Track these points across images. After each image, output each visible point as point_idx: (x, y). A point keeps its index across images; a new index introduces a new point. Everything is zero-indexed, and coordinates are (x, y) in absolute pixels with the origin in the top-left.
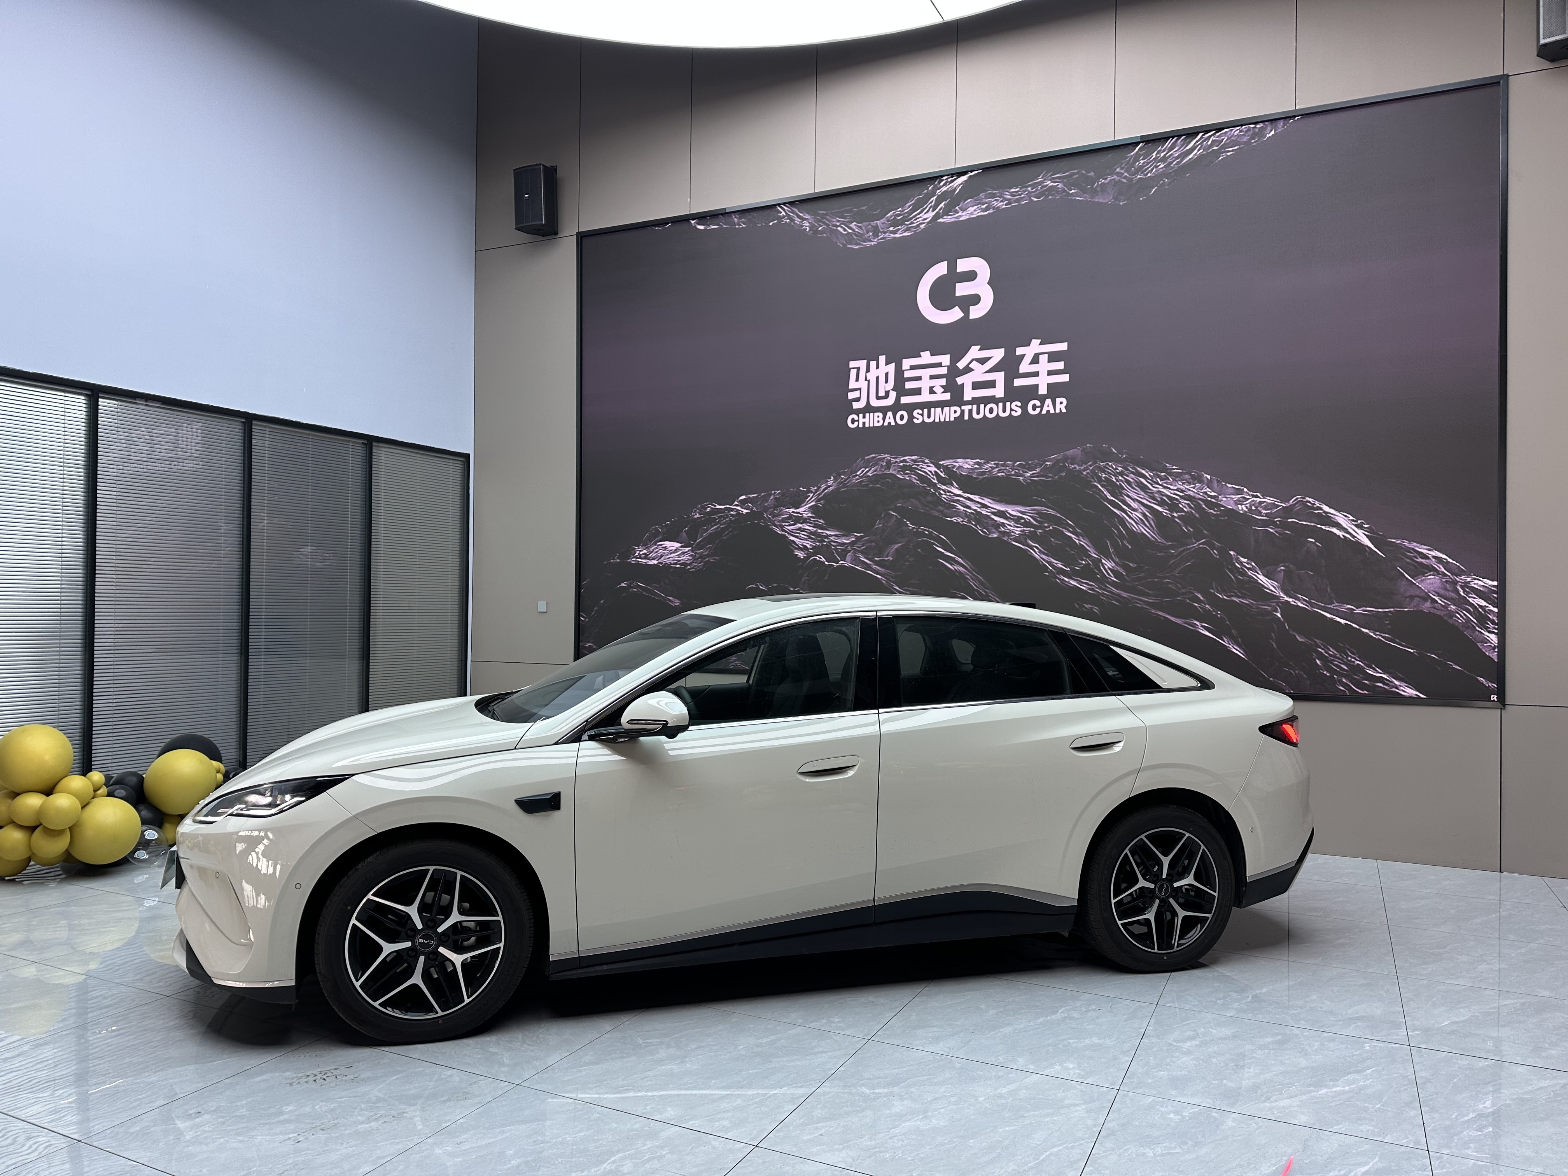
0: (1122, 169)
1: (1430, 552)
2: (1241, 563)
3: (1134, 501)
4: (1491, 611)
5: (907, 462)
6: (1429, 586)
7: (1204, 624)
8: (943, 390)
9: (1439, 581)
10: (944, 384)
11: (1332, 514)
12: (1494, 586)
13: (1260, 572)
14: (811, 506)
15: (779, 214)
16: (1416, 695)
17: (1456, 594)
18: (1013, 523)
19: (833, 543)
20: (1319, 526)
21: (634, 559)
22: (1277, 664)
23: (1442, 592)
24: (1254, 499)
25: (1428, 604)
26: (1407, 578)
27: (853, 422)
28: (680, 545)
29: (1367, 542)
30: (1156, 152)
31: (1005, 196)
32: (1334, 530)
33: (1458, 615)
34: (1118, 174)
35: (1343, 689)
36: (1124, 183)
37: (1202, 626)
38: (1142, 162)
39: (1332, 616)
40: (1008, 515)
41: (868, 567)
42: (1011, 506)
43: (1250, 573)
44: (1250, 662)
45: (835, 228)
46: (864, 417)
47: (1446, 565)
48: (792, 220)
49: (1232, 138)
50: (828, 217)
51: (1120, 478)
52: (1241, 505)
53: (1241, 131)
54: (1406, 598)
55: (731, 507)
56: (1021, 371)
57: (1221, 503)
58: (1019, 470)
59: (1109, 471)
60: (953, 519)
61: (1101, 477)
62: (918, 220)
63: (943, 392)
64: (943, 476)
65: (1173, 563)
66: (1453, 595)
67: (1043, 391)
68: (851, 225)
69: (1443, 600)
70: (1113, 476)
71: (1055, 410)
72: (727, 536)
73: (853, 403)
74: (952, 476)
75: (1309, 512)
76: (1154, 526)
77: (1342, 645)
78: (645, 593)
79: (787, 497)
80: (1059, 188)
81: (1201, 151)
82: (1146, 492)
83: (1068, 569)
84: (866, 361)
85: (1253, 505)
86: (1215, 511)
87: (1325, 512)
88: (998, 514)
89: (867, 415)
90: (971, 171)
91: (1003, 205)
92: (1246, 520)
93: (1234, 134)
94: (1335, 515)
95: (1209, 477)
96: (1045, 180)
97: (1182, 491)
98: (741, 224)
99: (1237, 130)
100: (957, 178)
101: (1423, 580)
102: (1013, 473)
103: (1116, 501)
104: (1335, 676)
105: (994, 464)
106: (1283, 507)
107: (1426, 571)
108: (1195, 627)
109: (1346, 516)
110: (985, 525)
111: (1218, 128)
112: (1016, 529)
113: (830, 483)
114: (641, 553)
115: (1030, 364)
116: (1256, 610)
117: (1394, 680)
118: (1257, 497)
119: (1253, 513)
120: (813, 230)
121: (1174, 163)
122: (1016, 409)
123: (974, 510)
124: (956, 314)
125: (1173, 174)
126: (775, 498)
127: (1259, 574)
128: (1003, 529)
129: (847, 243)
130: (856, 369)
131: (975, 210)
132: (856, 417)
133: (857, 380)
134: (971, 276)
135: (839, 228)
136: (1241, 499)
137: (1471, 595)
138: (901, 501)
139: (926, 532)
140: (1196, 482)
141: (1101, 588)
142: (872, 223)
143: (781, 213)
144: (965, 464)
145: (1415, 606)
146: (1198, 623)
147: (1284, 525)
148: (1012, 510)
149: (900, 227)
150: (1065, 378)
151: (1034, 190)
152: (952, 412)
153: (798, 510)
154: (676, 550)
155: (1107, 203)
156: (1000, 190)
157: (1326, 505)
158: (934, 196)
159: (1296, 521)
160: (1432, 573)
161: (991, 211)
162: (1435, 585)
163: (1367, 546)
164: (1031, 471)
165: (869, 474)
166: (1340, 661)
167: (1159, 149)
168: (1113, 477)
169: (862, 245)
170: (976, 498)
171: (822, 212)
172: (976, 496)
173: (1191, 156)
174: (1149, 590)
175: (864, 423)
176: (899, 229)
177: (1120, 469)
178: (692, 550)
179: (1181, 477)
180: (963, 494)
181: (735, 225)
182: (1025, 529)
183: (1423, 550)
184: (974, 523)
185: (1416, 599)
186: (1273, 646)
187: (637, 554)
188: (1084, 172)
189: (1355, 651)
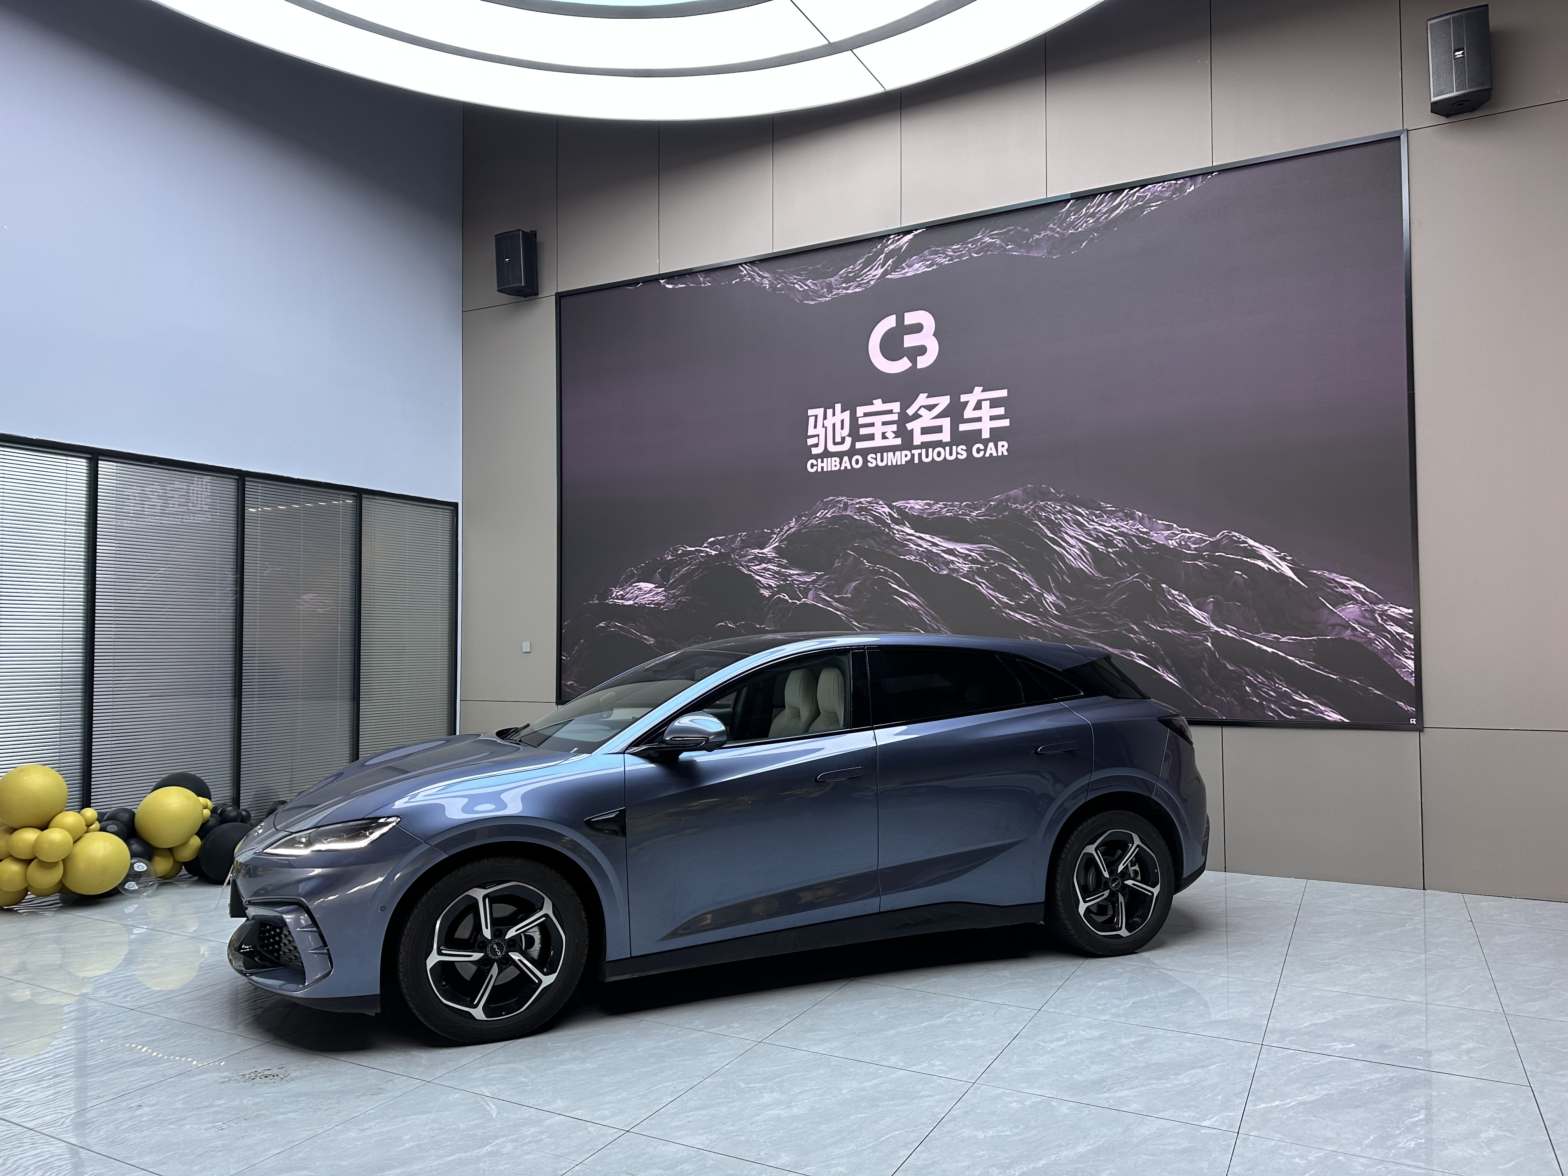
0: (1054, 225)
1: (1349, 582)
2: (1173, 595)
3: (1072, 538)
4: (1408, 637)
5: (863, 504)
6: (1349, 615)
7: (1140, 654)
8: (894, 435)
9: (1359, 609)
10: (896, 430)
11: (1257, 547)
12: (1409, 614)
13: (1190, 604)
14: (775, 547)
15: (741, 273)
16: (1341, 719)
17: (1374, 622)
18: (961, 560)
19: (795, 582)
20: (1245, 559)
21: (611, 600)
22: (1209, 691)
23: (1362, 620)
24: (1183, 534)
25: (1349, 632)
26: (1329, 608)
27: (813, 467)
28: (654, 586)
29: (1290, 573)
30: (1085, 208)
31: (948, 253)
32: (1259, 563)
33: (1377, 642)
34: (1052, 230)
35: (1272, 714)
36: (1056, 237)
37: (1138, 656)
38: (1073, 217)
39: (1260, 645)
40: (957, 553)
41: (829, 604)
42: (960, 544)
43: (1181, 605)
44: (1184, 690)
45: (792, 285)
46: (822, 462)
47: (1365, 594)
48: (753, 279)
49: (1156, 194)
50: (786, 275)
51: (1059, 516)
52: (1172, 540)
53: (1163, 187)
54: (1329, 626)
55: (701, 549)
56: (965, 417)
57: (1153, 539)
58: (966, 510)
59: (1049, 510)
60: (906, 557)
61: (1041, 515)
62: (868, 277)
63: (894, 438)
64: (896, 516)
65: (1109, 597)
66: (1372, 623)
67: (986, 435)
68: (807, 283)
69: (1362, 628)
70: (1052, 514)
71: (997, 453)
72: (698, 577)
73: (812, 448)
74: (904, 517)
75: (1234, 546)
76: (1091, 561)
77: (1270, 673)
78: (622, 632)
79: (752, 538)
80: (997, 244)
81: (1127, 206)
82: (1082, 530)
83: (1013, 603)
84: (822, 409)
85: (1183, 540)
86: (1147, 546)
87: (1250, 546)
88: (947, 552)
89: (825, 460)
90: (916, 230)
91: (945, 261)
92: (1176, 553)
93: (1157, 190)
94: (1259, 548)
95: (1140, 514)
96: (984, 236)
97: (1116, 528)
98: (705, 282)
99: (1160, 186)
100: (903, 237)
101: (1343, 609)
102: (960, 512)
103: (1056, 538)
104: (1264, 703)
105: (943, 504)
106: (1211, 541)
107: (1347, 600)
108: (1132, 657)
109: (1269, 549)
110: (936, 563)
111: (1143, 184)
112: (964, 565)
113: (792, 524)
114: (618, 594)
115: (973, 410)
116: (1188, 640)
117: (1319, 706)
118: (1186, 532)
119: (1182, 547)
120: (772, 288)
121: (1103, 218)
122: (961, 452)
123: (926, 548)
124: (903, 364)
125: (1101, 228)
126: (742, 540)
127: (1189, 605)
128: (952, 566)
129: (804, 299)
130: (814, 417)
131: (920, 267)
132: (815, 463)
133: (815, 427)
134: (917, 328)
135: (796, 286)
136: (1171, 534)
137: (1388, 623)
138: (858, 541)
139: (882, 570)
140: (1129, 519)
141: (1044, 622)
142: (826, 280)
143: (743, 271)
144: (916, 505)
145: (1337, 634)
146: (1134, 653)
147: (1212, 559)
148: (961, 548)
149: (852, 284)
150: (1006, 423)
151: (974, 246)
152: (903, 456)
153: (762, 551)
154: (650, 590)
155: (1041, 257)
156: (943, 247)
157: (1251, 539)
158: (882, 254)
159: (1223, 554)
160: (1351, 602)
161: (935, 267)
162: (1355, 614)
163: (1290, 577)
164: (977, 511)
165: (828, 515)
166: (1269, 688)
167: (1089, 204)
168: (1052, 516)
169: (817, 300)
170: (927, 537)
171: (780, 270)
172: (927, 535)
173: (1118, 211)
174: (1088, 622)
175: (822, 468)
176: (851, 286)
177: (1058, 507)
178: (665, 591)
179: (1115, 515)
180: (914, 533)
181: (701, 284)
182: (973, 565)
183: (1343, 580)
184: (925, 560)
185: (1338, 628)
186: (1204, 673)
187: (614, 595)
188: (1019, 228)
189: (1282, 678)
